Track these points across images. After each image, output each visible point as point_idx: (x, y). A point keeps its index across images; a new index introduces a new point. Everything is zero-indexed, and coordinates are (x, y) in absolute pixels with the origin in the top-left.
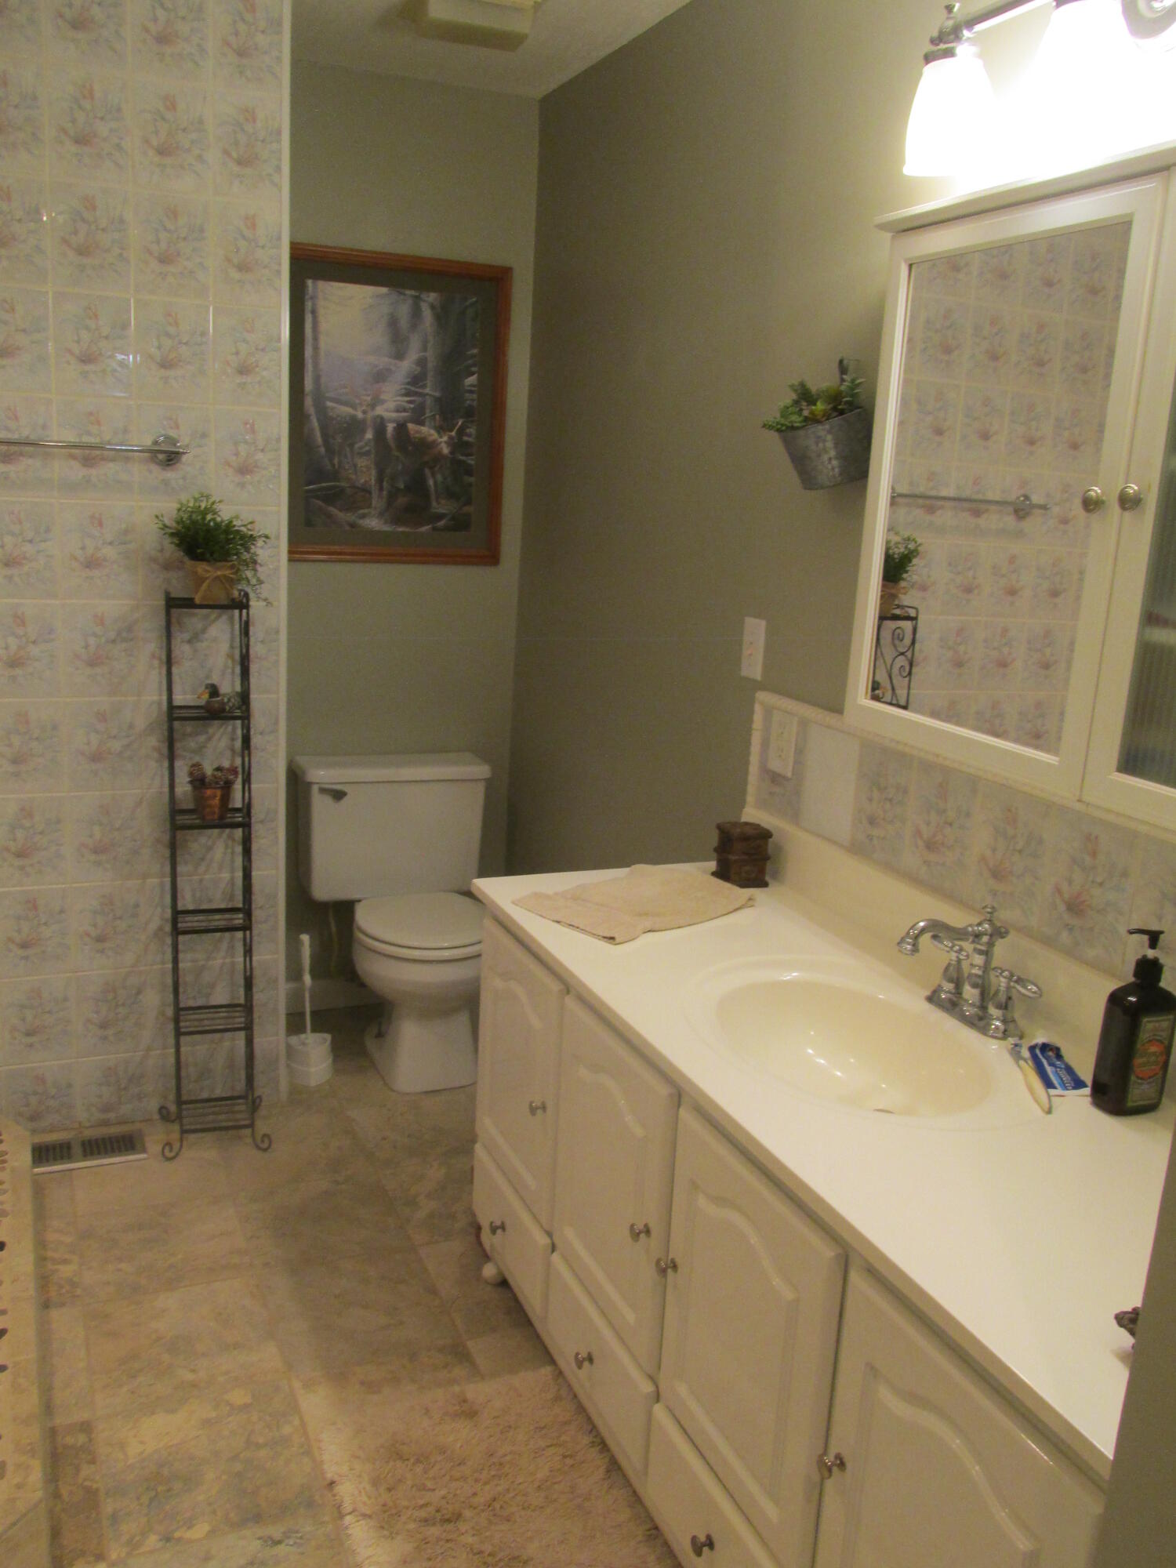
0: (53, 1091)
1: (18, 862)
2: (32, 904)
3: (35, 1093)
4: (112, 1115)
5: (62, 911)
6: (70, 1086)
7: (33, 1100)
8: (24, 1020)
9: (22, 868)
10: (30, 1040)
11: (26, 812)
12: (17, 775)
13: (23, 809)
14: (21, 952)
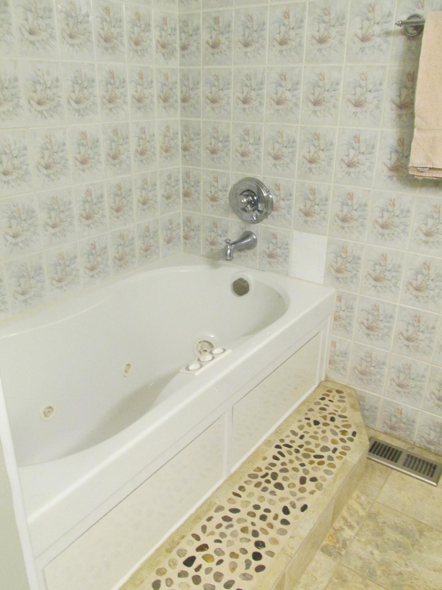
0: (404, 420)
1: (415, 293)
2: (418, 319)
3: (395, 416)
4: (432, 448)
5: (433, 328)
6: (413, 421)
7: (394, 419)
8: (399, 377)
9: (417, 297)
10: (400, 389)
11: (427, 266)
12: (426, 243)
13: (425, 264)
14: (405, 342)
